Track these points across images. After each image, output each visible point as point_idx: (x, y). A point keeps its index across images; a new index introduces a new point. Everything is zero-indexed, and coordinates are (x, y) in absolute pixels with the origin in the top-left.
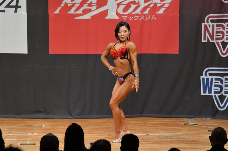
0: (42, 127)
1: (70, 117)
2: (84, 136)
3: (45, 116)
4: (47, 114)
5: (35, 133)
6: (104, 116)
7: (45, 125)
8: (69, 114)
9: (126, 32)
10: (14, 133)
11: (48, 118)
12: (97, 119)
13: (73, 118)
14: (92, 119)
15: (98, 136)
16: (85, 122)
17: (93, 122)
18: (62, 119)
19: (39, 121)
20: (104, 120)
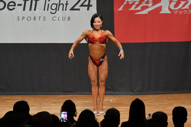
0: (110, 101)
1: (132, 93)
2: (145, 109)
3: (112, 93)
4: (114, 91)
5: (105, 106)
6: (159, 92)
7: (112, 100)
8: (131, 91)
9: (100, 22)
10: (88, 106)
11: (115, 94)
12: (154, 95)
13: (135, 94)
14: (150, 95)
15: (155, 109)
16: (144, 97)
17: (151, 97)
18: (126, 95)
19: (108, 97)
20: (160, 96)
